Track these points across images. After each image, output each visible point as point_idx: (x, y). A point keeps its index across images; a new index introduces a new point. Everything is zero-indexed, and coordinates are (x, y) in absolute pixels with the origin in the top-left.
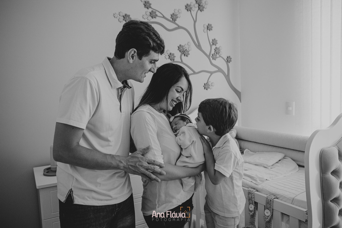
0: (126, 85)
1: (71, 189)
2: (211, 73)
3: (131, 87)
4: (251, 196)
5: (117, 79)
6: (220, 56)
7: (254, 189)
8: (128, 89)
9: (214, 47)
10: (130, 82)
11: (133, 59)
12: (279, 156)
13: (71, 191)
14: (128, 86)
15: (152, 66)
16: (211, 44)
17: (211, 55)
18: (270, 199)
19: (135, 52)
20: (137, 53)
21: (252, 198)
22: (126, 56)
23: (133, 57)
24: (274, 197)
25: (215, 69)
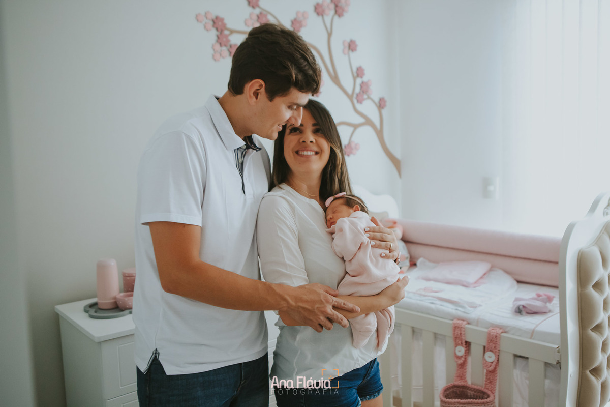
0: (250, 144)
1: (156, 350)
2: (356, 127)
3: (260, 149)
4: (459, 332)
5: (233, 133)
6: (369, 98)
7: (464, 321)
8: (255, 151)
9: (359, 81)
10: (256, 138)
11: (257, 98)
12: (481, 267)
13: (156, 353)
14: (255, 146)
15: (293, 113)
16: (355, 75)
17: (355, 96)
18: (495, 334)
19: (261, 86)
20: (266, 89)
21: (462, 335)
22: (245, 91)
23: (256, 94)
24: (501, 331)
25: (361, 120)
